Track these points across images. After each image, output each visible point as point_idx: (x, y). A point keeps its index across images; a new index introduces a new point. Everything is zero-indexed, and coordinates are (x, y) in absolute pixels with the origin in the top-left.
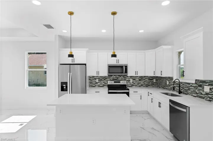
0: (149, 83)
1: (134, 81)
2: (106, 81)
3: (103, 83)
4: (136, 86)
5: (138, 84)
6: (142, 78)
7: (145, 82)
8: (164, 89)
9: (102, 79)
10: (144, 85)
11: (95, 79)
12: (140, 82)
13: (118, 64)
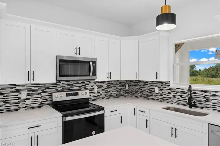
0: (120, 91)
1: (101, 89)
2: (46, 94)
3: (39, 99)
4: (103, 98)
5: (106, 95)
6: (112, 84)
7: (115, 90)
8: (147, 99)
9: (37, 90)
10: (114, 96)
11: (19, 91)
12: (109, 90)
13: (78, 55)
